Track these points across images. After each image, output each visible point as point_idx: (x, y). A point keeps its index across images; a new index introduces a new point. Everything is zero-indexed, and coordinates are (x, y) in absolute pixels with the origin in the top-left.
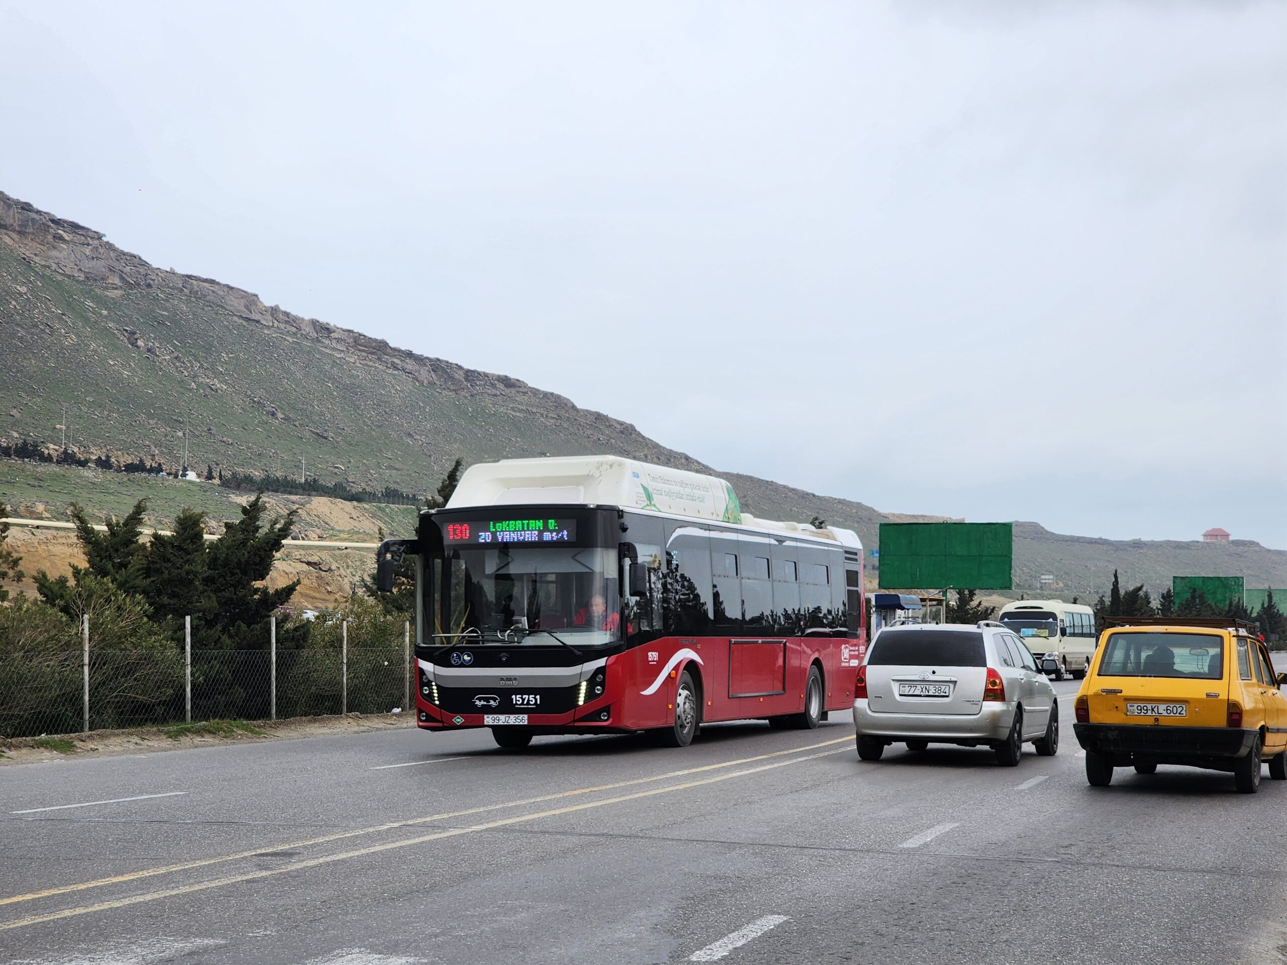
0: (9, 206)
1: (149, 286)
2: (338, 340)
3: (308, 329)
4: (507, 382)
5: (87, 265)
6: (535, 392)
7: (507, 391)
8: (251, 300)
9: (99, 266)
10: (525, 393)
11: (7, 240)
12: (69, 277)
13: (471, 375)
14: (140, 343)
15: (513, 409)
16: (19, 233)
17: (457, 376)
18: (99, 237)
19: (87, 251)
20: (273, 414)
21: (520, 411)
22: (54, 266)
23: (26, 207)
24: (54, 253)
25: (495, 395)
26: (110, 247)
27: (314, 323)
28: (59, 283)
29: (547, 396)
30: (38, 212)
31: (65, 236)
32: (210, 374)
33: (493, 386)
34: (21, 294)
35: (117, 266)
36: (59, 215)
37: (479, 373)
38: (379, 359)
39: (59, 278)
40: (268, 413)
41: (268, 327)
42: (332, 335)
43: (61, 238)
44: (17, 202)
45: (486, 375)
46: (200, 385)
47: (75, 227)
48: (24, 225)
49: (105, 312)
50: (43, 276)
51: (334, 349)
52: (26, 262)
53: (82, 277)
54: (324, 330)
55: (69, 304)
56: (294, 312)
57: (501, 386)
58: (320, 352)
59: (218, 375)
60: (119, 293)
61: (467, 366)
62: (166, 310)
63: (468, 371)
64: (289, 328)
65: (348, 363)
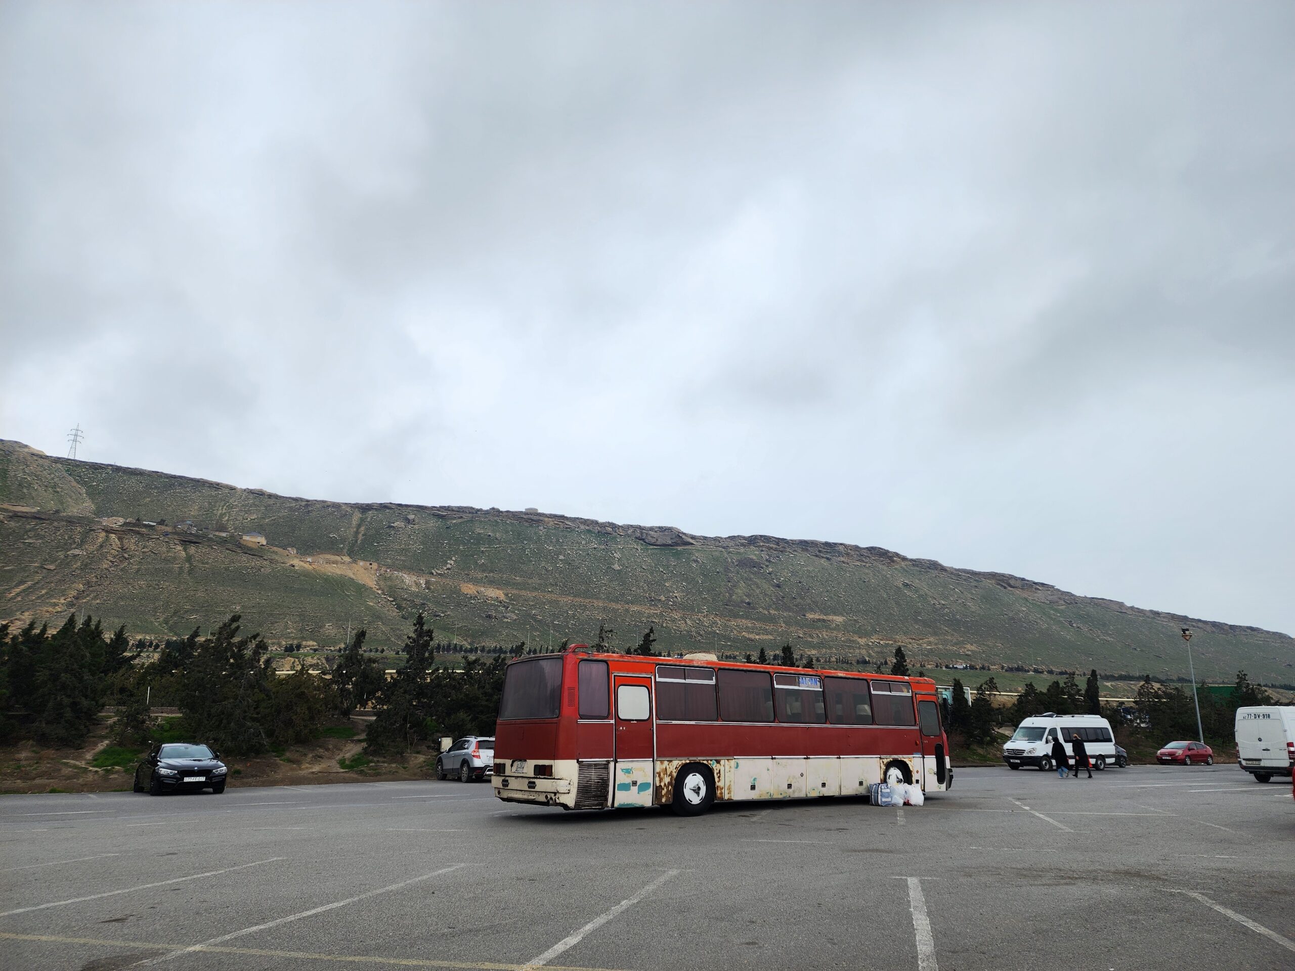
0: (1017, 580)
1: (1076, 603)
2: (1164, 617)
3: (1148, 614)
4: (1251, 629)
5: (1050, 598)
6: (1268, 632)
7: (1253, 633)
8: (1121, 604)
9: (1055, 598)
10: (1262, 633)
11: (1018, 592)
12: (1043, 603)
13: (1232, 627)
14: (1074, 625)
15: (1257, 640)
16: (1022, 589)
17: (1225, 628)
18: (1053, 587)
19: (1049, 593)
20: (1135, 649)
21: (1260, 641)
22: (1037, 600)
23: (1023, 579)
24: (1036, 595)
25: (1247, 635)
26: (1058, 590)
27: (1151, 611)
28: (1039, 605)
29: (1275, 634)
30: (1028, 581)
31: (1040, 588)
32: (1106, 635)
33: (1245, 631)
34: (1024, 611)
35: (1062, 597)
36: (1036, 581)
37: (1237, 626)
38: (1185, 624)
39: (1039, 603)
40: (1133, 649)
41: (1131, 615)
42: (1161, 615)
43: (1038, 589)
44: (1019, 578)
45: (1240, 626)
46: (1101, 640)
47: (1043, 584)
48: (1023, 586)
49: (1059, 615)
50: (1033, 604)
51: (1163, 621)
52: (1026, 599)
53: (1048, 602)
54: (1157, 614)
55: (1044, 613)
56: (1141, 608)
57: (1249, 631)
58: (1156, 623)
59: (1109, 635)
60: (1064, 606)
61: (1230, 623)
62: (1084, 611)
63: (1231, 625)
64: (1140, 614)
65: (1170, 626)
